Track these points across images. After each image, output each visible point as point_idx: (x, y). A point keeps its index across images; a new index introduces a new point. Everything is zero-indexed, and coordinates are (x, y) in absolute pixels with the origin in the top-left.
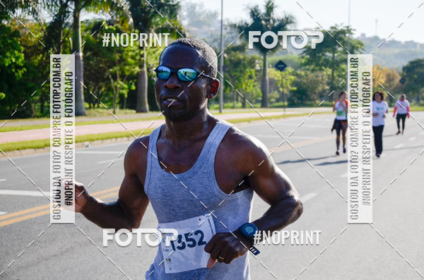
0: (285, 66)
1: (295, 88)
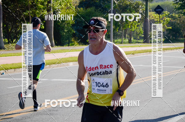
0: (163, 10)
1: (171, 28)
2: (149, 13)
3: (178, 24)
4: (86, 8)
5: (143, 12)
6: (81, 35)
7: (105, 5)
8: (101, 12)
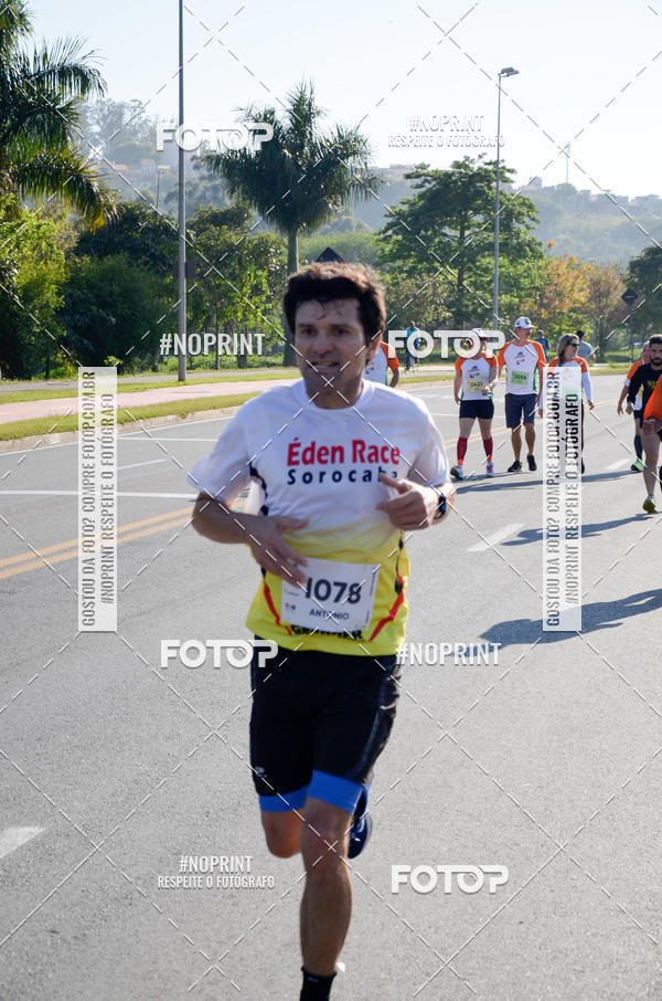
4: (100, 258)
5: (282, 267)
6: (85, 341)
7: (161, 246)
8: (149, 270)
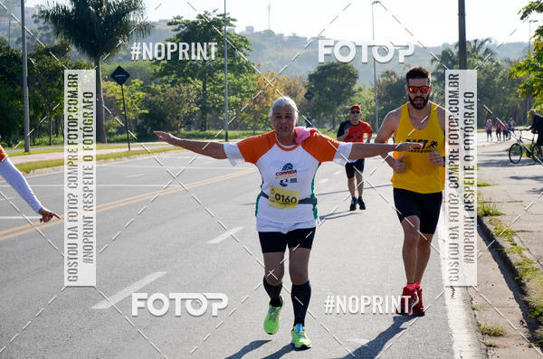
0: (128, 76)
1: (147, 111)
2: (103, 84)
3: (162, 104)
